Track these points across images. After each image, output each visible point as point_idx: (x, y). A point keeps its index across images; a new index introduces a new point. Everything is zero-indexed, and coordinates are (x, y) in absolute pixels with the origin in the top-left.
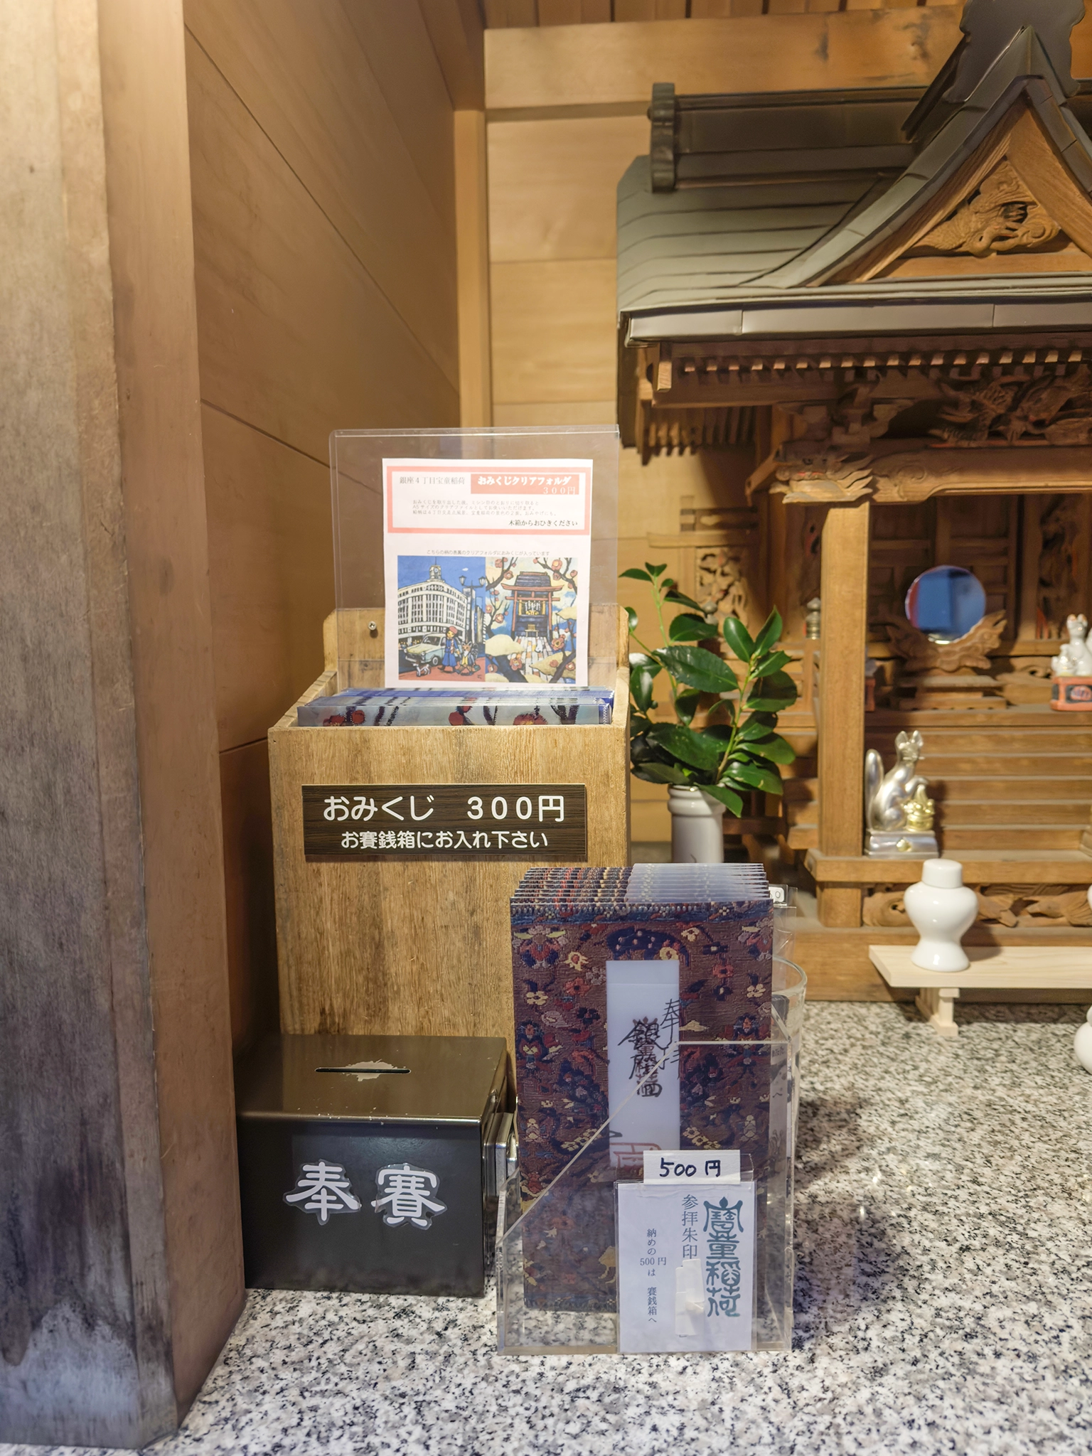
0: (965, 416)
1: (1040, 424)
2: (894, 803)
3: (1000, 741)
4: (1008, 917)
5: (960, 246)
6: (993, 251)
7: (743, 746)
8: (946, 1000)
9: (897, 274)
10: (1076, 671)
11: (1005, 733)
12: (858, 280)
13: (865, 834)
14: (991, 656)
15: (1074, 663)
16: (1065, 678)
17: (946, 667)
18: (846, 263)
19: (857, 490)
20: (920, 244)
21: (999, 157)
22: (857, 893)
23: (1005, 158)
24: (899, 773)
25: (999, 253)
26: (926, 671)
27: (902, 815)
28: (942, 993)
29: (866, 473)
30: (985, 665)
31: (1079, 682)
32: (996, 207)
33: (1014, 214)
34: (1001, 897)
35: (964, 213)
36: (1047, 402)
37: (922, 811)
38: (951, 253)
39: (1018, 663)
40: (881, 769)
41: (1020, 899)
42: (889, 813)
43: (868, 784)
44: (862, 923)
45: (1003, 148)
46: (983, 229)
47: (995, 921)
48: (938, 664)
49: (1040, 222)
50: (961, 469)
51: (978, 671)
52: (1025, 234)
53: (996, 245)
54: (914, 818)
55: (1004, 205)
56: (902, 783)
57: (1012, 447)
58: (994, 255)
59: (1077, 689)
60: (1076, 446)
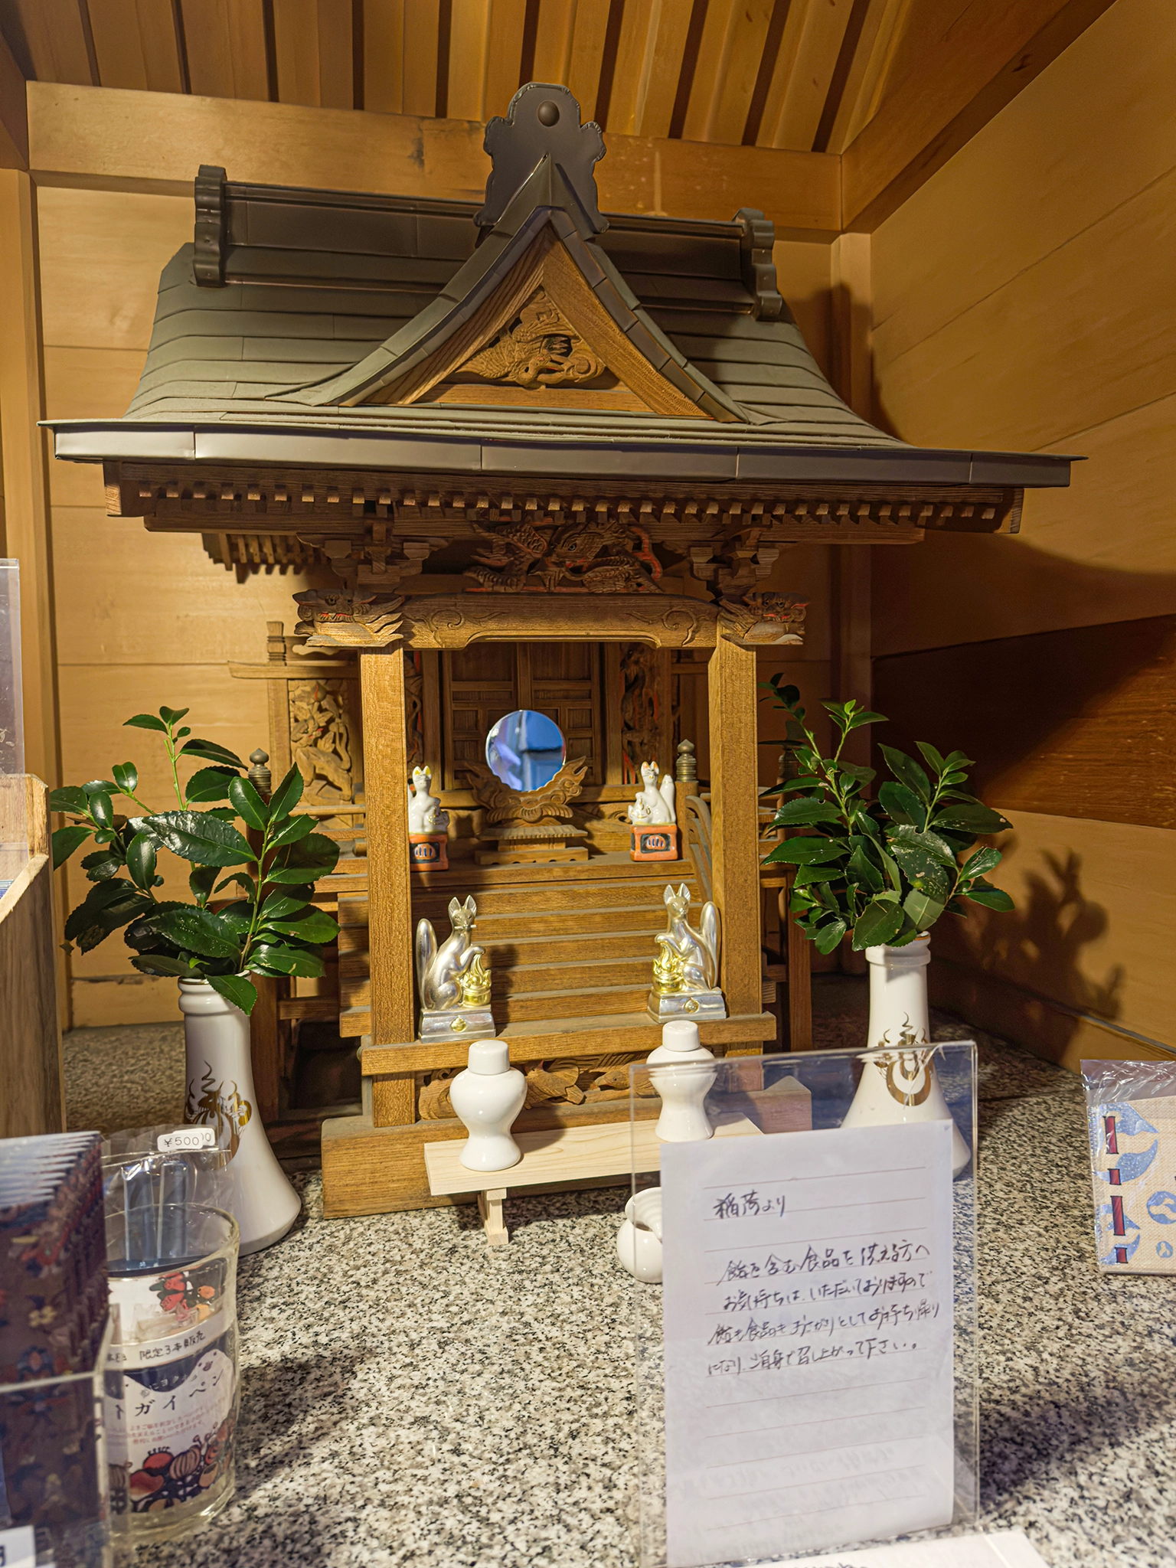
0: (499, 559)
1: (577, 571)
2: (448, 978)
3: (574, 896)
4: (574, 1094)
5: (506, 375)
6: (541, 383)
7: (270, 926)
8: (495, 1203)
9: (444, 399)
10: (650, 820)
11: (578, 888)
12: (400, 403)
13: (418, 1016)
14: (573, 804)
15: (649, 812)
16: (639, 827)
17: (527, 817)
18: (380, 383)
19: (387, 636)
20: (463, 369)
21: (535, 286)
22: (410, 1083)
23: (541, 288)
24: (452, 944)
25: (548, 386)
26: (506, 823)
27: (457, 990)
28: (489, 1197)
29: (396, 616)
30: (568, 814)
31: (653, 830)
32: (537, 338)
33: (558, 346)
34: (567, 1072)
35: (506, 340)
36: (582, 548)
37: (478, 983)
38: (497, 382)
39: (607, 809)
40: (434, 939)
41: (586, 1072)
42: (443, 988)
43: (418, 957)
44: (418, 1118)
45: (538, 277)
46: (528, 359)
47: (561, 1099)
48: (519, 813)
49: (583, 359)
50: (501, 615)
51: (562, 821)
52: (570, 368)
53: (542, 377)
54: (471, 992)
55: (545, 337)
56: (456, 956)
57: (551, 594)
58: (543, 387)
59: (651, 838)
60: (614, 594)
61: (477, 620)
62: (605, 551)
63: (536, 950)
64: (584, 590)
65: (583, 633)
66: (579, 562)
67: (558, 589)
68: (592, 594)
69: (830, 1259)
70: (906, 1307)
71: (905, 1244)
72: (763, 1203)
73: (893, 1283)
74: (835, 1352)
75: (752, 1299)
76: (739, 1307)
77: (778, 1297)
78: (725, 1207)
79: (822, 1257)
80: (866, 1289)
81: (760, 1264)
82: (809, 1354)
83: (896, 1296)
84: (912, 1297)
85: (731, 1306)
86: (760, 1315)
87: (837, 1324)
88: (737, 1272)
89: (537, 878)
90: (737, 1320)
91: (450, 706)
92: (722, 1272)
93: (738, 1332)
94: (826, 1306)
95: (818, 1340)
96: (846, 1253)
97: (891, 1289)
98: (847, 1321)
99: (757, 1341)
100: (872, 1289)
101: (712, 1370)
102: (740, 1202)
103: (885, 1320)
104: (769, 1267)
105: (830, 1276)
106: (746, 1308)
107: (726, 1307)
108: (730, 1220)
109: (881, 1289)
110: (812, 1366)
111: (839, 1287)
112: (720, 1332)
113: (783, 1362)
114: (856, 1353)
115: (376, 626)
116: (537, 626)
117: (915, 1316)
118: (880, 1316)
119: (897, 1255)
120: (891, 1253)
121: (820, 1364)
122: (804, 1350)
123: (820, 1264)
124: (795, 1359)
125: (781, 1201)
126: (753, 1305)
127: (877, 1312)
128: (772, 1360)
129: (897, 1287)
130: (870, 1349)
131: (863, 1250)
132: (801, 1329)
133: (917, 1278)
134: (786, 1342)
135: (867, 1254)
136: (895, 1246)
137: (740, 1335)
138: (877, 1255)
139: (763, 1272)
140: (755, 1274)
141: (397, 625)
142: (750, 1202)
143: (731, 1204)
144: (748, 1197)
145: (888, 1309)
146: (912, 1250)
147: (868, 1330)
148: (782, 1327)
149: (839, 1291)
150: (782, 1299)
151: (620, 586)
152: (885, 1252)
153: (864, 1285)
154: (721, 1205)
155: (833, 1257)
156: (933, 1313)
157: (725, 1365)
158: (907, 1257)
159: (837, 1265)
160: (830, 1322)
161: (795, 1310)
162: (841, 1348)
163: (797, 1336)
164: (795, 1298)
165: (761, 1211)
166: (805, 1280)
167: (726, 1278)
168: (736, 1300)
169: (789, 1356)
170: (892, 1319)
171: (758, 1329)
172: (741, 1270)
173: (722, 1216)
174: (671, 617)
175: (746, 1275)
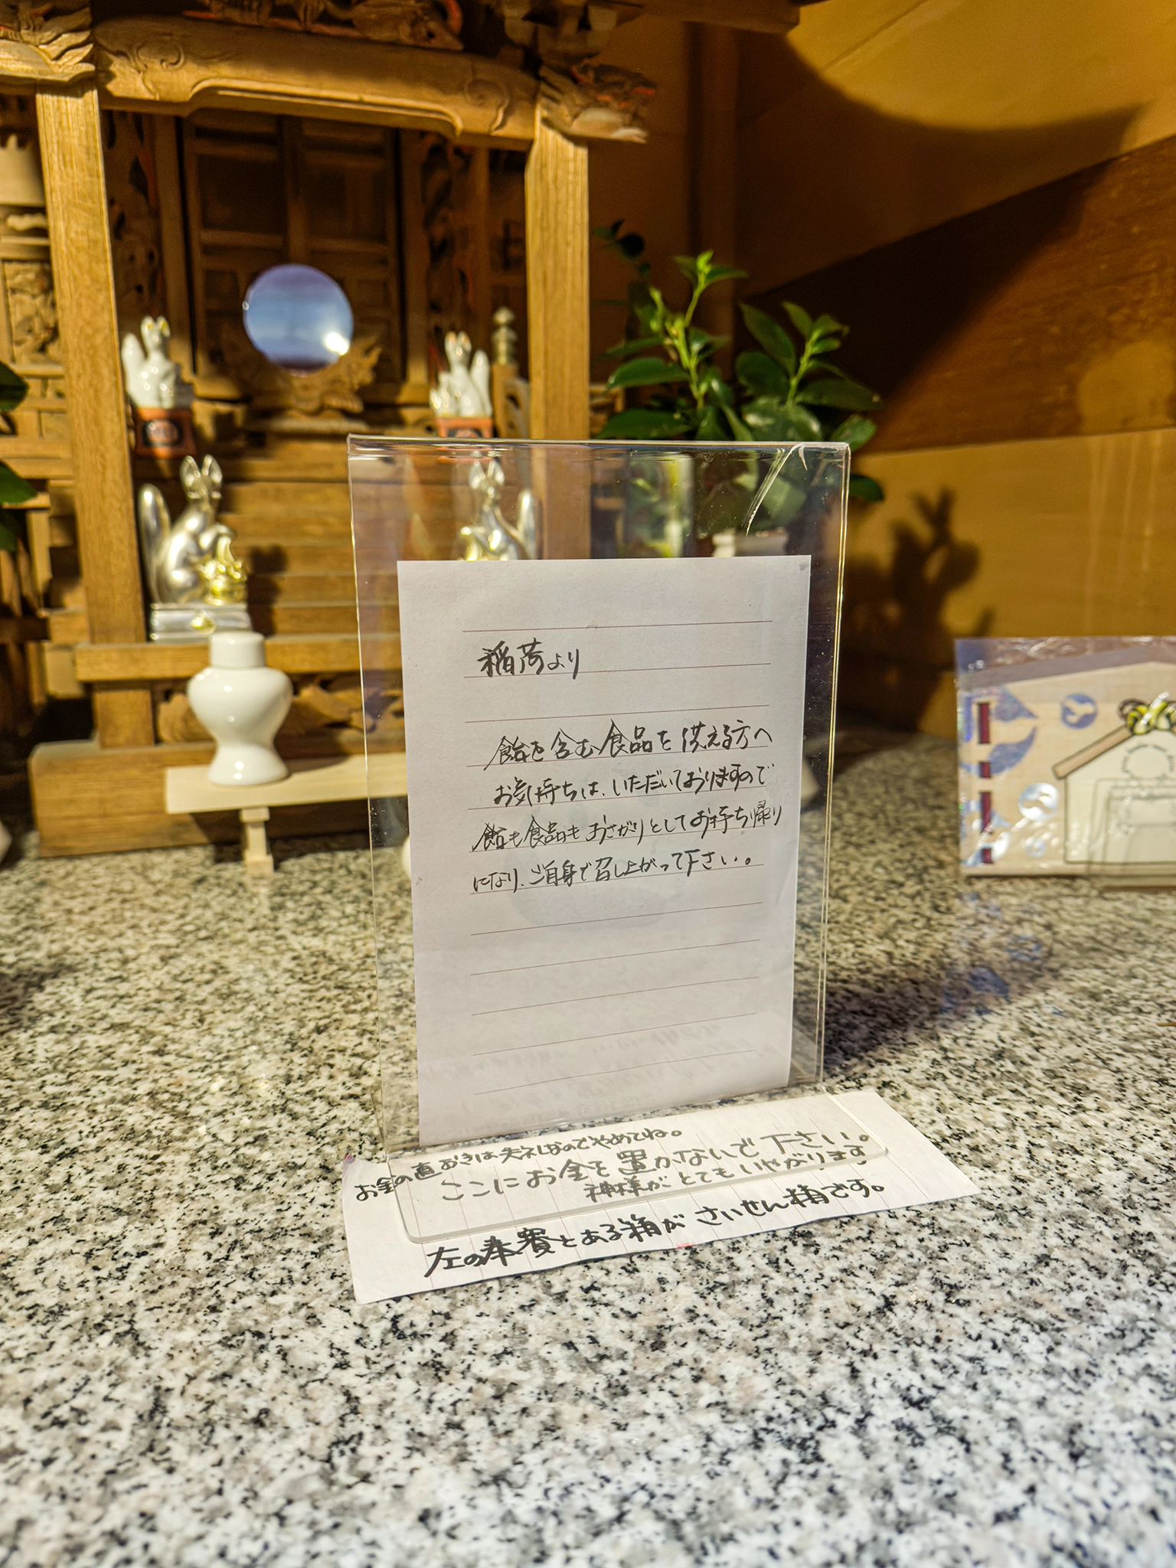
2: (186, 563)
4: (364, 720)
8: (255, 825)
10: (458, 412)
13: (148, 612)
15: (456, 400)
16: (446, 419)
19: (73, 65)
24: (192, 522)
26: (279, 411)
27: (199, 580)
28: (246, 817)
29: (82, 37)
31: (462, 423)
34: (351, 692)
40: (165, 516)
42: (179, 577)
43: (144, 539)
44: (158, 740)
47: (344, 725)
48: (292, 403)
51: (346, 414)
56: (195, 537)
59: (460, 433)
61: (205, 59)
63: (312, 554)
64: (354, 34)
67: (317, 28)
69: (640, 741)
70: (740, 809)
72: (548, 658)
73: (723, 777)
74: (645, 866)
75: (534, 790)
76: (515, 801)
77: (569, 790)
78: (496, 660)
79: (629, 737)
80: (688, 785)
81: (546, 743)
82: (611, 868)
83: (727, 796)
85: (505, 799)
86: (546, 812)
87: (648, 829)
88: (512, 753)
90: (512, 820)
92: (491, 751)
93: (515, 835)
95: (623, 850)
96: (662, 734)
97: (720, 785)
98: (661, 825)
101: (479, 884)
102: (517, 655)
104: (557, 748)
105: (640, 765)
106: (526, 802)
107: (497, 800)
108: (501, 679)
109: (707, 784)
110: (614, 882)
111: (651, 780)
112: (490, 834)
113: (576, 877)
115: (54, 49)
117: (750, 822)
119: (730, 740)
120: (721, 738)
121: (629, 882)
122: (604, 863)
123: (627, 748)
124: (591, 873)
125: (574, 656)
126: (534, 798)
127: (701, 815)
128: (560, 874)
129: (727, 783)
130: (691, 862)
131: (685, 730)
132: (600, 834)
133: (755, 773)
134: (581, 852)
135: (690, 736)
136: (727, 728)
137: (517, 839)
138: (703, 739)
139: (549, 754)
140: (537, 756)
141: (86, 51)
142: (530, 655)
143: (503, 657)
144: (528, 649)
145: (716, 812)
146: (749, 734)
148: (574, 830)
149: (651, 785)
150: (574, 793)
152: (714, 735)
154: (489, 657)
155: (644, 738)
157: (496, 878)
158: (743, 743)
159: (650, 750)
160: (639, 827)
161: (592, 808)
162: (653, 861)
163: (595, 843)
164: (592, 792)
165: (546, 669)
166: (607, 768)
167: (497, 760)
168: (511, 792)
169: (583, 869)
170: (720, 825)
171: (542, 832)
172: (517, 750)
173: (490, 674)
174: (476, 89)
175: (525, 757)
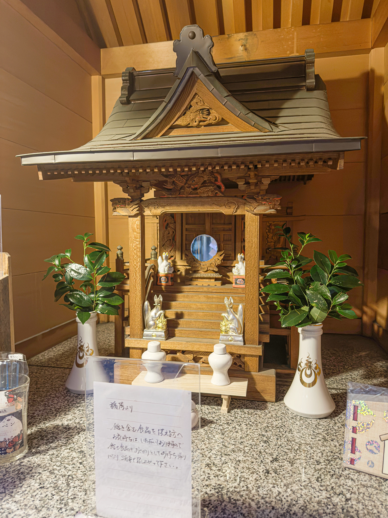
0: (169, 186)
2: (153, 320)
5: (189, 124)
6: (202, 126)
7: (100, 299)
9: (171, 134)
10: (239, 274)
12: (157, 137)
14: (218, 266)
15: (238, 271)
16: (235, 276)
17: (202, 270)
18: (147, 132)
19: (135, 212)
20: (175, 124)
21: (194, 94)
22: (140, 351)
23: (196, 94)
25: (204, 126)
26: (196, 272)
27: (155, 324)
29: (137, 206)
30: (216, 270)
32: (197, 111)
33: (205, 113)
34: (189, 355)
35: (188, 113)
37: (162, 323)
38: (187, 126)
41: (196, 356)
43: (144, 312)
45: (194, 91)
46: (195, 118)
49: (214, 115)
52: (211, 119)
53: (201, 123)
54: (160, 325)
55: (200, 110)
56: (156, 314)
57: (187, 197)
58: (203, 127)
59: (239, 280)
60: (208, 197)
61: (164, 206)
62: (205, 182)
63: (190, 314)
64: (198, 196)
65: (198, 210)
66: (196, 186)
67: (189, 196)
68: (201, 197)
69: (147, 430)
70: (174, 453)
71: (173, 431)
72: (125, 407)
73: (169, 444)
74: (149, 462)
75: (122, 437)
76: (117, 439)
77: (130, 439)
78: (113, 405)
79: (145, 429)
80: (160, 444)
81: (125, 426)
82: (140, 460)
83: (170, 448)
84: (176, 451)
85: (115, 438)
86: (125, 443)
87: (150, 453)
88: (117, 427)
89: (199, 290)
90: (117, 443)
91: (184, 233)
92: (112, 426)
93: (118, 447)
94: (146, 446)
95: (144, 456)
96: (153, 430)
97: (169, 446)
98: (153, 453)
99: (123, 451)
100: (162, 444)
101: (109, 457)
102: (118, 405)
103: (166, 456)
104: (127, 428)
105: (147, 436)
106: (120, 439)
107: (114, 438)
108: (114, 410)
109: (165, 445)
110: (141, 464)
111: (151, 441)
112: (112, 445)
113: (132, 461)
114: (156, 464)
115: (132, 209)
116: (182, 208)
117: (177, 457)
118: (165, 454)
119: (171, 435)
120: (168, 434)
121: (144, 465)
122: (139, 459)
123: (144, 431)
124: (136, 460)
125: (131, 407)
126: (122, 439)
127: (164, 452)
128: (128, 459)
129: (170, 446)
130: (161, 464)
131: (159, 430)
132: (138, 451)
133: (178, 445)
134: (133, 455)
135: (160, 432)
136: (170, 431)
137: (118, 448)
138: (164, 433)
139: (125, 429)
140: (123, 429)
141: (137, 209)
142: (121, 405)
143: (115, 405)
144: (121, 404)
145: (168, 453)
146: (176, 434)
147: (161, 458)
148: (132, 449)
149: (150, 442)
150: (131, 440)
151: (210, 194)
152: (167, 433)
153: (159, 442)
154: (112, 404)
155: (148, 430)
156: (184, 458)
157: (113, 456)
158: (174, 436)
159: (150, 433)
160: (148, 451)
162: (151, 461)
163: (137, 453)
164: (136, 440)
165: (124, 409)
167: (113, 428)
168: (117, 436)
169: (134, 459)
170: (169, 456)
171: (124, 448)
172: (118, 427)
173: (112, 408)
174: (228, 204)
175: (120, 429)
